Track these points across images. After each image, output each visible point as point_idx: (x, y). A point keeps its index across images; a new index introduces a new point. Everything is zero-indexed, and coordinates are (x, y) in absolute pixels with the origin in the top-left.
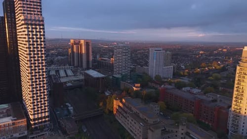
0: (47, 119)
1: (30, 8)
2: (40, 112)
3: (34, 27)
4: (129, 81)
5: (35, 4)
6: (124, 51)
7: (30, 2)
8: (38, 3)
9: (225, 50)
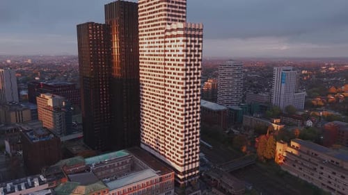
0: (197, 172)
1: (175, 11)
2: (190, 161)
3: (193, 39)
4: (258, 116)
5: (181, 5)
6: (237, 72)
7: (176, 2)
8: (183, 3)
9: (332, 69)
